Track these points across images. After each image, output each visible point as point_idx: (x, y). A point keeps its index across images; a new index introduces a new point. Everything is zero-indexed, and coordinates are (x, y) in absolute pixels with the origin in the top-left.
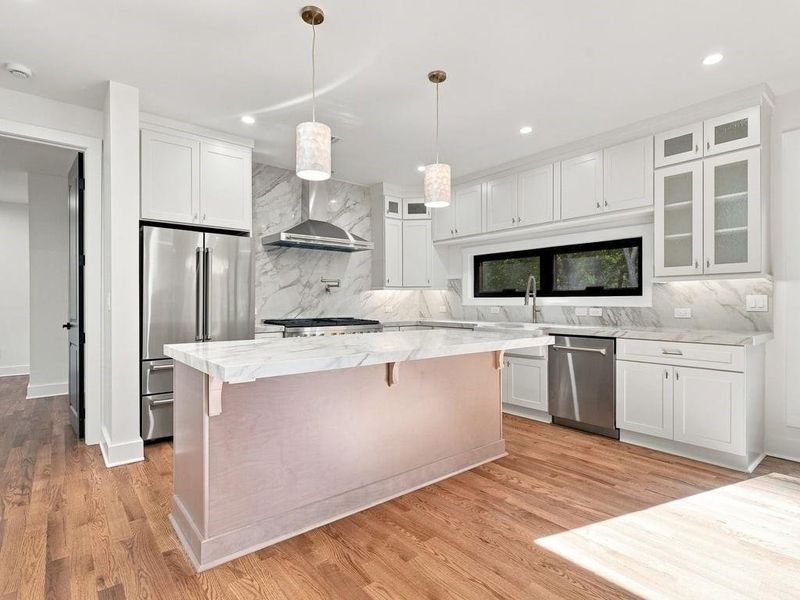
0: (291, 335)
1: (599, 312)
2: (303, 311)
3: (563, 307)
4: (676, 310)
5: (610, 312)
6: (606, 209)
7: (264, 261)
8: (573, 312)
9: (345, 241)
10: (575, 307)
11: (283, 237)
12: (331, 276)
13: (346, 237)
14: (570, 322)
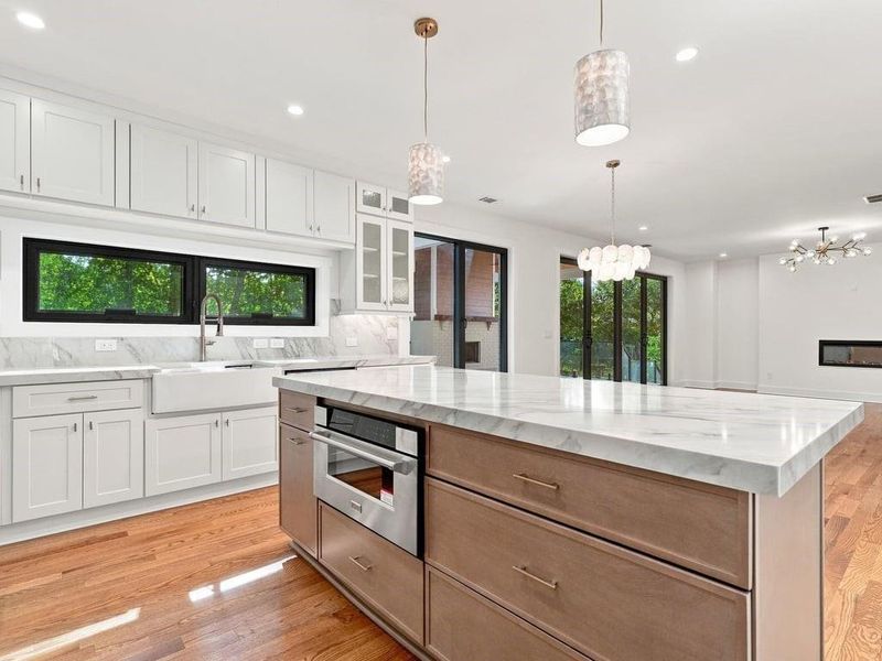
1: (280, 343)
3: (236, 338)
4: (348, 339)
5: (292, 343)
6: (317, 234)
8: (251, 345)
10: (252, 339)
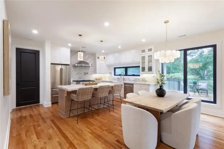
0: (78, 84)
1: (134, 79)
2: (80, 78)
6: (133, 61)
7: (72, 69)
8: (130, 79)
9: (89, 65)
11: (76, 65)
12: (86, 72)
13: (89, 64)
14: (129, 81)
